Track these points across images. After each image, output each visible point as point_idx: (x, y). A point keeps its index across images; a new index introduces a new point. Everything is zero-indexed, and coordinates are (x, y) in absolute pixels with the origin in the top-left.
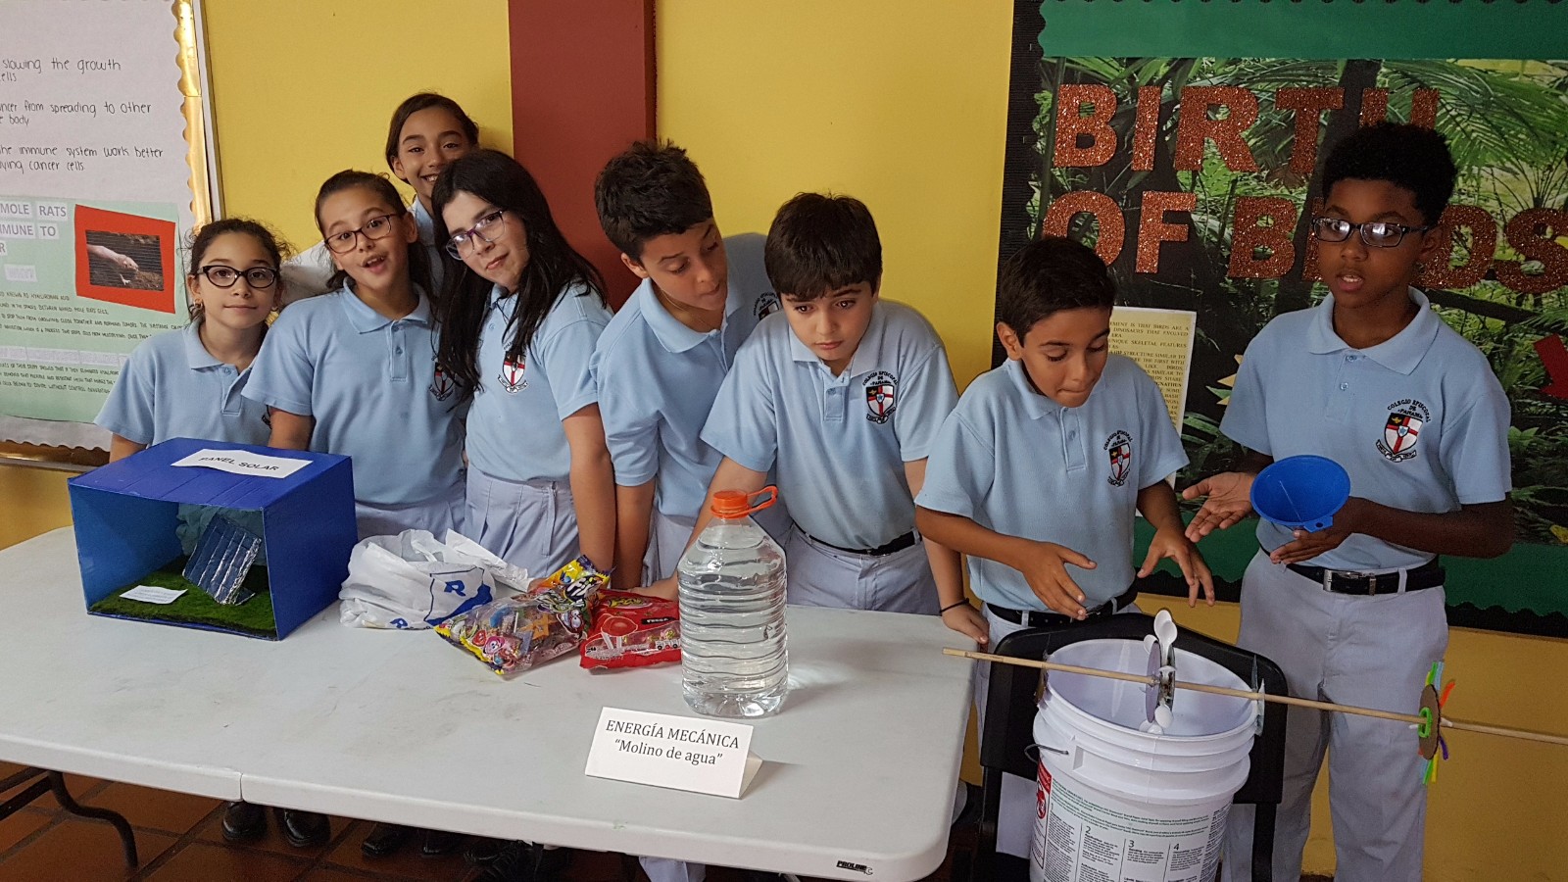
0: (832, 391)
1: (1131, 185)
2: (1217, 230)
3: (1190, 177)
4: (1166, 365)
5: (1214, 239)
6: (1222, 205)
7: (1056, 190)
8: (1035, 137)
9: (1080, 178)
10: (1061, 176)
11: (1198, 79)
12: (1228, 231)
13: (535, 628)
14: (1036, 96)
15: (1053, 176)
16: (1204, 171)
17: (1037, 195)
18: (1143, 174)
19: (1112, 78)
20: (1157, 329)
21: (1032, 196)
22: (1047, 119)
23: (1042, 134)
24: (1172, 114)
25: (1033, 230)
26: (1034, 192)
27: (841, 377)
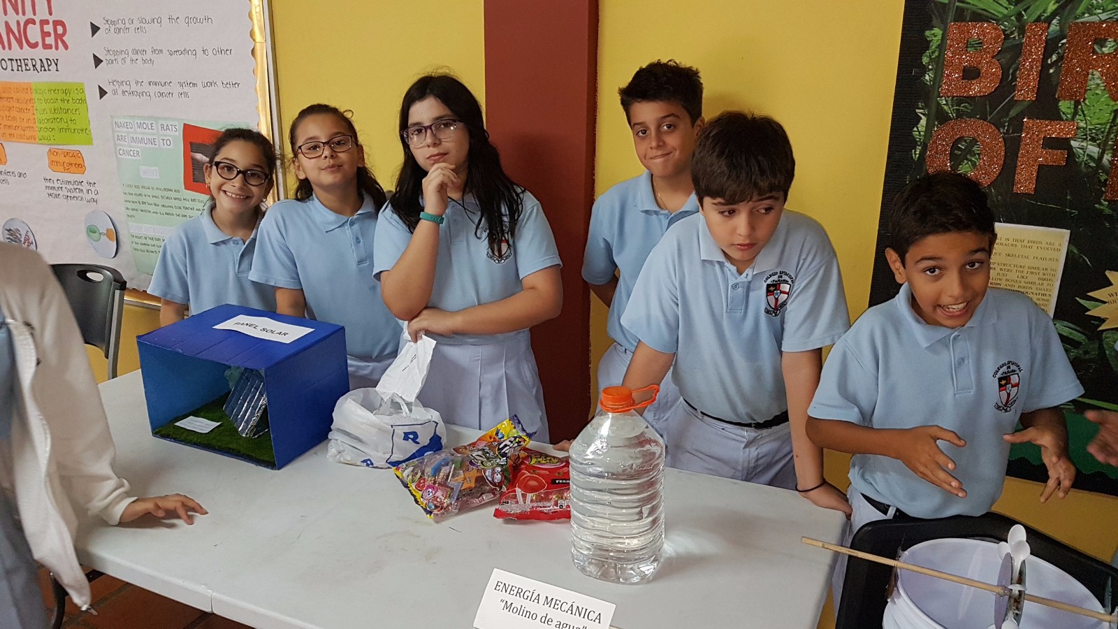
0: (735, 286)
1: (1013, 113)
2: (1096, 156)
3: (1072, 106)
4: (1038, 276)
5: (1092, 164)
6: (1103, 132)
7: (942, 117)
8: (924, 70)
9: (964, 107)
10: (947, 104)
11: (1086, 15)
12: (1107, 157)
13: (465, 479)
14: (927, 33)
15: (939, 104)
16: (1087, 102)
17: (923, 121)
18: (1026, 103)
19: (1000, 16)
20: (1030, 244)
21: (919, 122)
22: (937, 54)
23: (930, 67)
24: (1058, 48)
25: (918, 152)
26: (921, 119)
27: (744, 274)
